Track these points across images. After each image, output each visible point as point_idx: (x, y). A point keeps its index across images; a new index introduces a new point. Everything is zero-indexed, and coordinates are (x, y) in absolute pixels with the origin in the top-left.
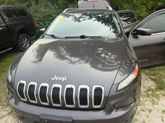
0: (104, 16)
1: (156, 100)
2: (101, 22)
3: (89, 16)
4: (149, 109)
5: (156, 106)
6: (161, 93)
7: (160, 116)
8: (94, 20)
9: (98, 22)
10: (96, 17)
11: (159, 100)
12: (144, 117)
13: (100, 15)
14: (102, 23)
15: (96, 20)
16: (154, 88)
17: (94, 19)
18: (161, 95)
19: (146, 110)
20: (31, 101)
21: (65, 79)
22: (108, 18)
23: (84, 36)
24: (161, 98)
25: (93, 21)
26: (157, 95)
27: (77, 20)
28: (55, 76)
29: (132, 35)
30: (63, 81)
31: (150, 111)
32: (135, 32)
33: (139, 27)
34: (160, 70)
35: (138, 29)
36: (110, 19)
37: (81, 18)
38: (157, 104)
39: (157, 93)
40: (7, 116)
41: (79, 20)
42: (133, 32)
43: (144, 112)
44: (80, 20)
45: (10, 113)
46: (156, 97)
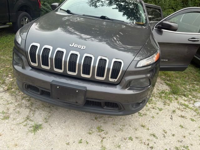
0: (128, 5)
1: (168, 101)
2: (122, 13)
3: (109, 1)
4: (160, 108)
5: (167, 107)
6: (174, 97)
7: (169, 115)
8: (115, 8)
9: (119, 11)
10: (117, 5)
11: (171, 102)
12: (154, 114)
13: (123, 4)
14: (124, 15)
15: (116, 8)
16: (168, 92)
17: (115, 6)
18: (173, 99)
19: (157, 108)
20: (43, 67)
21: (84, 47)
22: (132, 9)
23: (105, 17)
24: (174, 101)
25: (113, 9)
26: (170, 97)
27: (94, 5)
28: (74, 44)
29: (156, 29)
30: (82, 49)
31: (161, 110)
32: (160, 26)
33: (165, 20)
34: (177, 78)
35: (164, 22)
36: (135, 10)
37: (99, 2)
38: (169, 106)
39: (171, 96)
40: (3, 93)
41: (96, 4)
42: (158, 26)
43: (154, 110)
44: (98, 4)
45: (6, 90)
46: (169, 100)
